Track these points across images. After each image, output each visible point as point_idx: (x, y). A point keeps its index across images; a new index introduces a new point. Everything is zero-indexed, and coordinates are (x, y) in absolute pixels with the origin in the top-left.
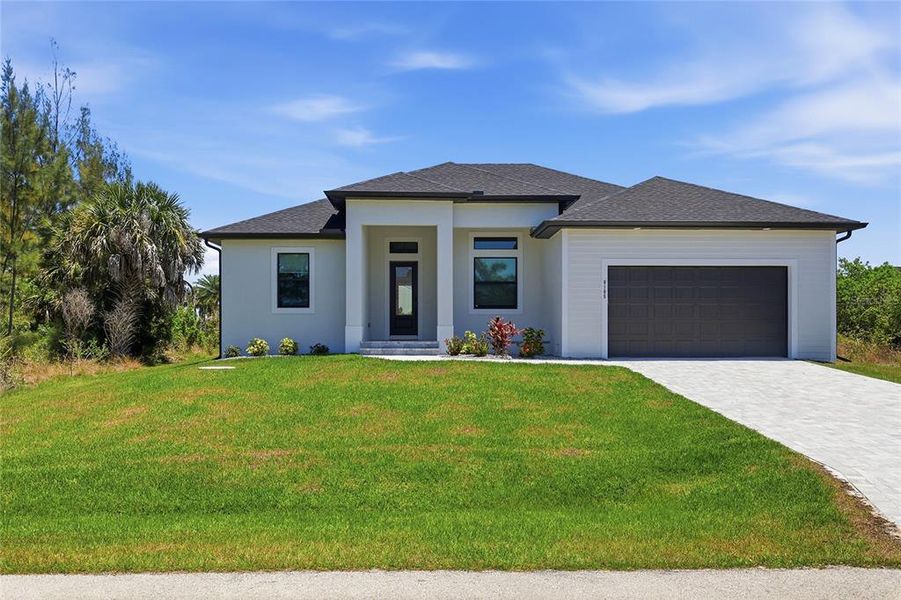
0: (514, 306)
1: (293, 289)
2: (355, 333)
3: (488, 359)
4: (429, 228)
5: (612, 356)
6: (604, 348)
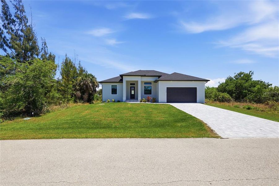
0: (151, 94)
1: (114, 91)
2: (124, 98)
3: (146, 103)
4: (137, 81)
5: (167, 102)
6: (166, 101)
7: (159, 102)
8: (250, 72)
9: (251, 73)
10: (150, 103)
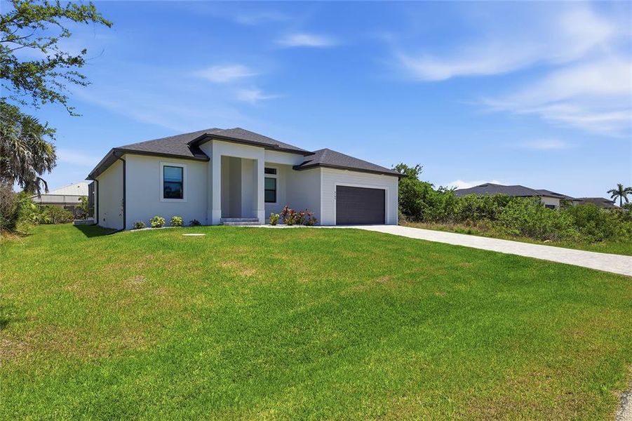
0: (275, 202)
2: (217, 214)
4: (253, 160)
5: (338, 224)
6: (334, 220)
7: (322, 223)
8: (418, 166)
9: (418, 168)
10: (302, 226)
